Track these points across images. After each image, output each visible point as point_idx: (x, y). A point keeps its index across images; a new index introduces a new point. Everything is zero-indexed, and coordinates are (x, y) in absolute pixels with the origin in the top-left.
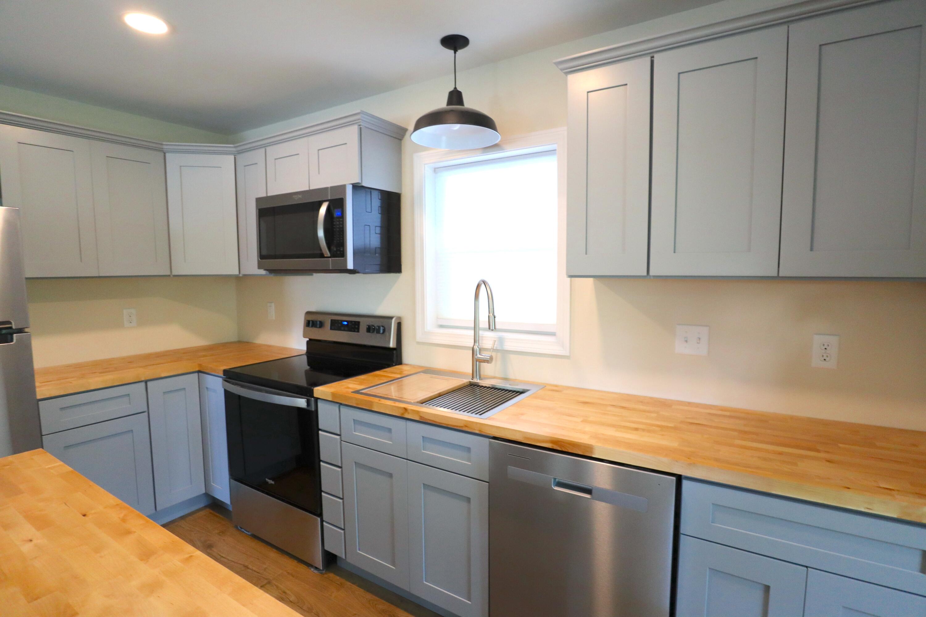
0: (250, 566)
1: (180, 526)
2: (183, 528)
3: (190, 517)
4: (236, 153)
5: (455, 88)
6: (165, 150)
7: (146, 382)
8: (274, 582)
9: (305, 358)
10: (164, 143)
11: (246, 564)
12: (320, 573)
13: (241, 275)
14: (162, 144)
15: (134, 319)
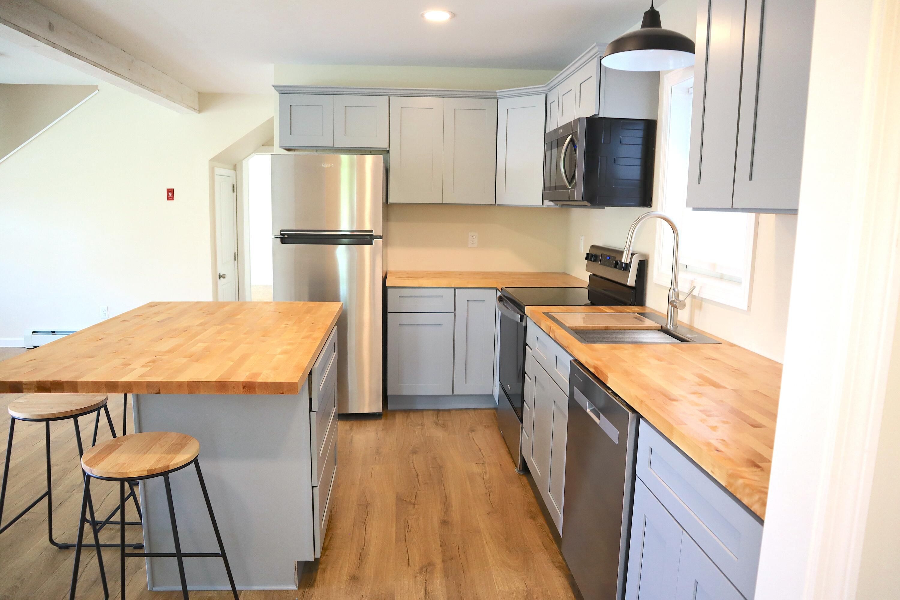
0: (482, 451)
1: (469, 414)
2: (470, 415)
3: (479, 411)
4: (547, 92)
5: (652, 7)
6: (498, 97)
7: (455, 289)
8: (486, 465)
9: (586, 292)
10: (497, 91)
11: (482, 449)
12: (519, 474)
13: (544, 206)
14: (496, 92)
15: (476, 240)
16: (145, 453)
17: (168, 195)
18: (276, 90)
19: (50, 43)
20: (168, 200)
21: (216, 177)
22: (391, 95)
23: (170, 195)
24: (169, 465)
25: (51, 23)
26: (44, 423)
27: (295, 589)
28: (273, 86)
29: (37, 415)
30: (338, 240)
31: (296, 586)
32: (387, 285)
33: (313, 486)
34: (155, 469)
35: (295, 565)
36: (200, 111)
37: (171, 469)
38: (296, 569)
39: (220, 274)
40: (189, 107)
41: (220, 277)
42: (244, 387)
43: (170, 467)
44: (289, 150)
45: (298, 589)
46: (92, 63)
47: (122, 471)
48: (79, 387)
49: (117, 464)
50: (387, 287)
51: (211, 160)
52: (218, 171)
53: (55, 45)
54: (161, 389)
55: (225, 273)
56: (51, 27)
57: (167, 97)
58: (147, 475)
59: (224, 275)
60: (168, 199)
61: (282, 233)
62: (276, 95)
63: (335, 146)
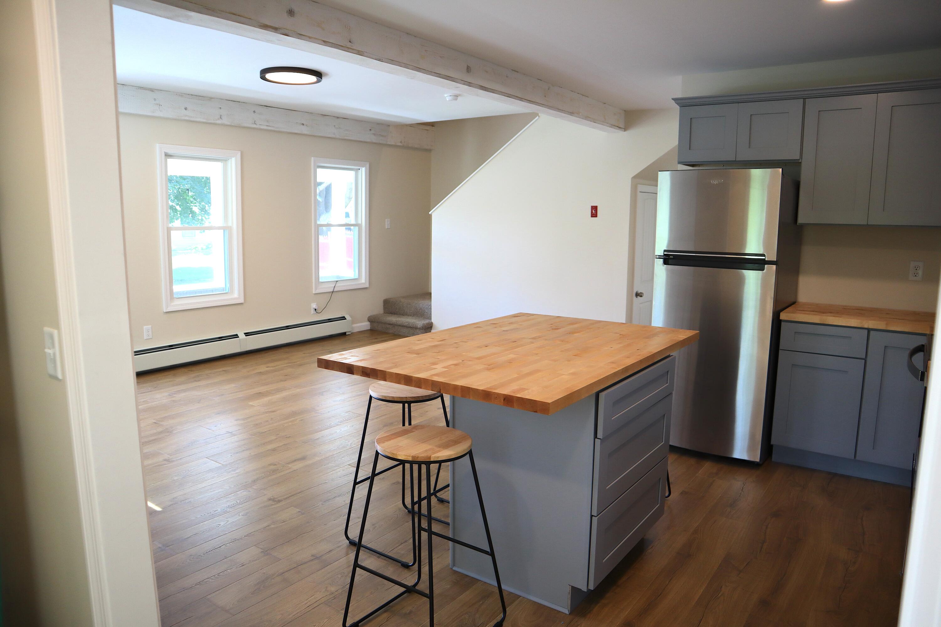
7: (868, 331)
15: (920, 272)
16: (423, 443)
17: (592, 212)
18: (677, 104)
19: (466, 83)
20: (591, 217)
21: (639, 194)
22: (807, 97)
23: (594, 212)
24: (430, 457)
25: (468, 66)
26: (401, 405)
27: (566, 613)
28: (673, 99)
29: (383, 396)
30: (745, 264)
31: (568, 611)
32: (781, 318)
33: (592, 514)
34: (418, 457)
35: (569, 589)
36: (625, 129)
37: (432, 460)
38: (570, 593)
39: (638, 292)
40: (613, 126)
41: (638, 295)
42: (504, 399)
43: (431, 458)
44: (693, 166)
45: (569, 614)
46: (506, 95)
47: (393, 452)
48: (388, 376)
49: (398, 446)
50: (781, 320)
51: (634, 177)
52: (641, 188)
53: (471, 84)
54: (441, 388)
55: (643, 292)
56: (468, 70)
57: (587, 118)
58: (411, 460)
59: (641, 293)
60: (591, 215)
61: (665, 253)
62: (677, 108)
63: (738, 160)
